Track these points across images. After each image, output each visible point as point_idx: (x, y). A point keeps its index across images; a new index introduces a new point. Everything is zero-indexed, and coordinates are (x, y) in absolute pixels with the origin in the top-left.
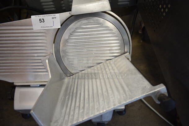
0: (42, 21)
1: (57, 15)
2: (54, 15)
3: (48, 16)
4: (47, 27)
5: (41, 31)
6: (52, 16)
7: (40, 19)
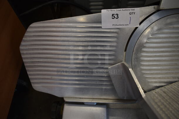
0: (116, 16)
1: (137, 10)
2: (133, 10)
3: (124, 10)
4: (120, 25)
5: (112, 31)
6: (129, 10)
7: (113, 14)
